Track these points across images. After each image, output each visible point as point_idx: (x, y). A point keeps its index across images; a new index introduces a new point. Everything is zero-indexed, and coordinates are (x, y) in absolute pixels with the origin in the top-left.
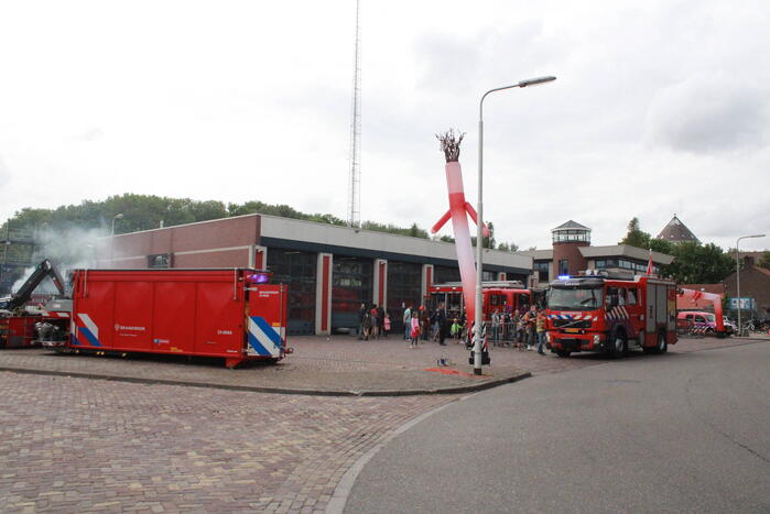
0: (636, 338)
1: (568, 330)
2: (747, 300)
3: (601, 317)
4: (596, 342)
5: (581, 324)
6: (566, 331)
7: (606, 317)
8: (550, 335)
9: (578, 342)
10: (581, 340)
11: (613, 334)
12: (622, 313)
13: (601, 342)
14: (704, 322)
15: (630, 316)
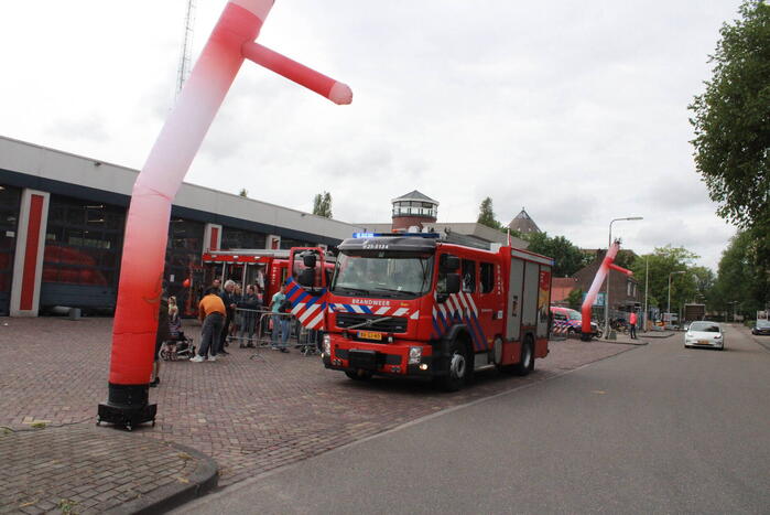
0: (489, 351)
1: (362, 334)
3: (425, 312)
4: (414, 361)
5: (388, 325)
6: (360, 336)
7: (435, 313)
8: (331, 342)
9: (380, 358)
10: (385, 355)
11: (447, 345)
12: (466, 305)
13: (423, 361)
14: (565, 319)
15: (480, 312)
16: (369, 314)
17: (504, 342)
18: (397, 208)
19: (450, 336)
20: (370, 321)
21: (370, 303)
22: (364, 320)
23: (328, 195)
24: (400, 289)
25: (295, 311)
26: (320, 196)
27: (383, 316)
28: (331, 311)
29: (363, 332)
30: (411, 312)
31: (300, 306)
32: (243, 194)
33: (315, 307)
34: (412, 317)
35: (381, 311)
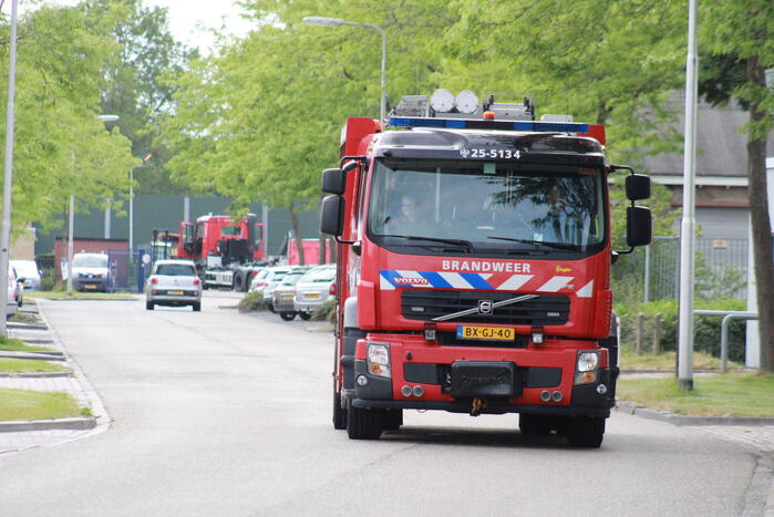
16: (486, 290)
20: (485, 306)
21: (486, 269)
22: (474, 303)
27: (517, 293)
28: (386, 285)
29: (472, 327)
30: (578, 285)
34: (580, 294)
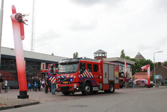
0: (98, 86)
2: (159, 76)
4: (75, 87)
5: (68, 80)
6: (63, 83)
7: (79, 76)
8: (58, 85)
9: (68, 87)
10: (69, 87)
11: (84, 84)
12: (89, 74)
13: (77, 87)
14: (144, 82)
15: (94, 76)
16: (65, 78)
17: (103, 84)
18: (95, 55)
19: (85, 81)
21: (65, 75)
23: (77, 53)
24: (72, 71)
25: (50, 79)
26: (75, 53)
27: (68, 78)
28: (57, 78)
31: (51, 78)
32: (53, 54)
33: (54, 78)
34: (74, 77)
35: (67, 77)
